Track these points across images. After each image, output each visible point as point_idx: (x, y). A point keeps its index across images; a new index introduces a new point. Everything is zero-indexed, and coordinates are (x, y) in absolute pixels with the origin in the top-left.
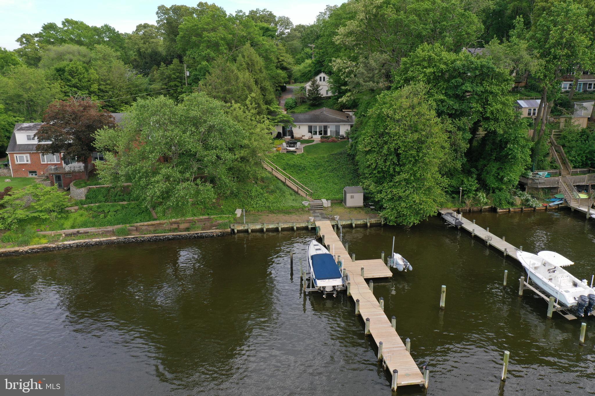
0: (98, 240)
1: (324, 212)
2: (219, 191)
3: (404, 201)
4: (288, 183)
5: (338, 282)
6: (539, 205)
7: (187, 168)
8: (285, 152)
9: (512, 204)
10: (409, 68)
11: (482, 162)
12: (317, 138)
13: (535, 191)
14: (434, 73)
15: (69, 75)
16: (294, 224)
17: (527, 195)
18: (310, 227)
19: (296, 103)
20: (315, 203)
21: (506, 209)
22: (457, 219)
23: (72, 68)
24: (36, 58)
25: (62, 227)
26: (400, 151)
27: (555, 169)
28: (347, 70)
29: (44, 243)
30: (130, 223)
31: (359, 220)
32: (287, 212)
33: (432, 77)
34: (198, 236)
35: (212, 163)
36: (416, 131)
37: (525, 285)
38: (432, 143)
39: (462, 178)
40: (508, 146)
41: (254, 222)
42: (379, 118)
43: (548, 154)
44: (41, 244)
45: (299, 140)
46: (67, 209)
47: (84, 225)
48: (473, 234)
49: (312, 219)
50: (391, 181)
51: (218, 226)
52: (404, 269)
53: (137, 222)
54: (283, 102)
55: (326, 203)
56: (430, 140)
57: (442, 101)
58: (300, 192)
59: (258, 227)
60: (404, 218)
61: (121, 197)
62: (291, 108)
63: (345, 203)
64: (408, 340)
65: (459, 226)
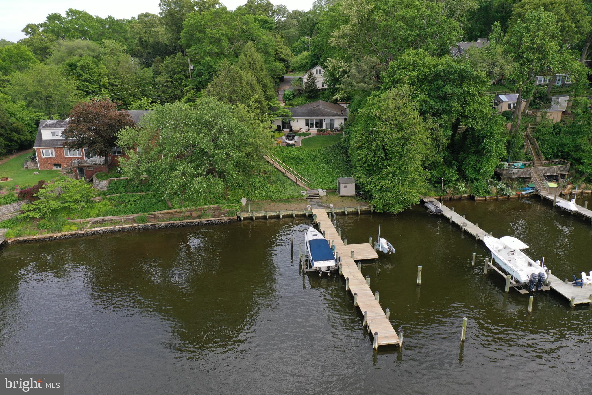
0: (121, 227)
1: (320, 201)
2: (228, 184)
3: (391, 192)
4: (288, 174)
5: (331, 263)
6: (513, 193)
7: (200, 164)
8: (284, 145)
9: (489, 193)
10: (396, 71)
11: (462, 155)
12: (314, 130)
13: (510, 181)
14: (418, 76)
15: (81, 70)
16: (294, 212)
17: (502, 185)
18: (307, 214)
19: (294, 95)
20: (312, 192)
21: (483, 197)
22: (437, 207)
23: (84, 63)
24: (42, 48)
25: (88, 215)
26: (387, 147)
27: (529, 160)
28: (341, 70)
29: (74, 230)
30: (148, 212)
31: (351, 208)
32: (287, 201)
33: (416, 80)
34: (209, 223)
35: (222, 160)
36: (402, 129)
37: (489, 266)
38: (415, 140)
39: (444, 169)
40: (485, 141)
41: (258, 210)
42: (368, 117)
43: (524, 146)
44: (72, 230)
45: (297, 133)
46: (91, 199)
47: (108, 213)
48: (451, 221)
49: (309, 207)
50: (379, 174)
51: (226, 214)
52: (388, 252)
53: (155, 211)
54: (281, 94)
55: (322, 192)
56: (413, 138)
57: (425, 101)
58: (298, 182)
59: (262, 214)
60: (390, 206)
61: (139, 188)
62: (289, 99)
63: (339, 192)
64: (388, 310)
65: (439, 214)
